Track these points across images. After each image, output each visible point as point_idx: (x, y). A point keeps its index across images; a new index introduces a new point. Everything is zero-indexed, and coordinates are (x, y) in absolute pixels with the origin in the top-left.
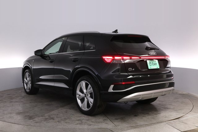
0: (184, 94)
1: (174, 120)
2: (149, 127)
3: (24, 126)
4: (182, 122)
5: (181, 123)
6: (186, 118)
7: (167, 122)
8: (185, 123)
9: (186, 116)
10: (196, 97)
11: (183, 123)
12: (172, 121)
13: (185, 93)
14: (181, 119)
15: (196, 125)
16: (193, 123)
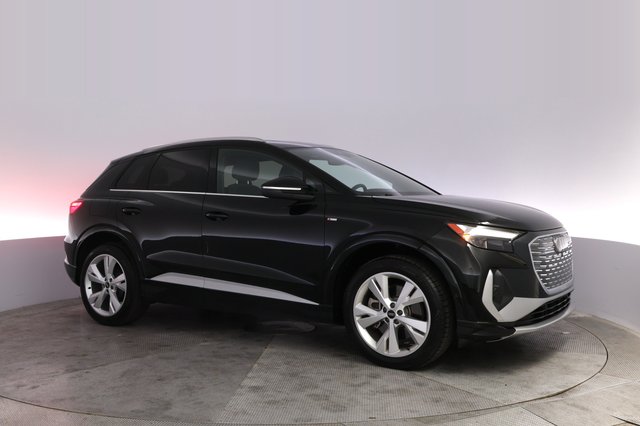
0: (578, 320)
1: (549, 400)
2: (473, 419)
4: (574, 405)
5: (569, 408)
6: (583, 394)
7: (526, 404)
8: (583, 408)
9: (586, 387)
10: (615, 328)
11: (577, 406)
12: (542, 401)
13: (581, 315)
14: (571, 396)
16: (608, 409)
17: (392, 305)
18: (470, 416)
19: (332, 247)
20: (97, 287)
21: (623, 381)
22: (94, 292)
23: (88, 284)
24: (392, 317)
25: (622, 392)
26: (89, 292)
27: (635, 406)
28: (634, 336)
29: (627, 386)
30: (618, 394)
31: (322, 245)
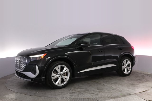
1: (142, 93)
5: (146, 95)
6: (150, 91)
7: (136, 94)
8: (149, 95)
13: (149, 74)
18: (120, 97)
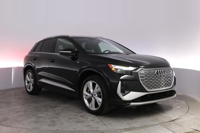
1: (169, 123)
3: (14, 128)
4: (178, 124)
5: (176, 125)
6: (181, 120)
7: (161, 124)
8: (181, 126)
9: (182, 118)
10: (192, 99)
12: (167, 123)
13: (180, 94)
14: (177, 121)
15: (191, 127)
16: (189, 126)
17: (93, 92)
19: (78, 71)
20: (28, 82)
21: (194, 116)
22: (28, 84)
23: (26, 81)
24: (93, 96)
25: (194, 120)
26: (26, 84)
27: (198, 125)
28: (198, 101)
29: (195, 118)
30: (193, 121)
31: (75, 70)
